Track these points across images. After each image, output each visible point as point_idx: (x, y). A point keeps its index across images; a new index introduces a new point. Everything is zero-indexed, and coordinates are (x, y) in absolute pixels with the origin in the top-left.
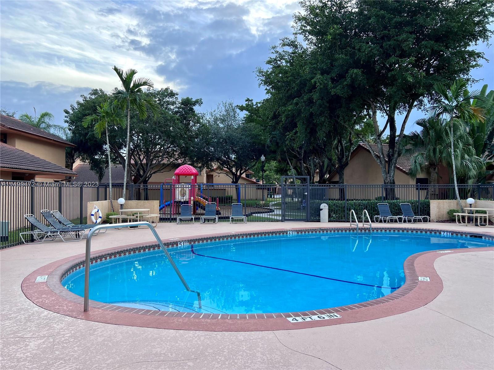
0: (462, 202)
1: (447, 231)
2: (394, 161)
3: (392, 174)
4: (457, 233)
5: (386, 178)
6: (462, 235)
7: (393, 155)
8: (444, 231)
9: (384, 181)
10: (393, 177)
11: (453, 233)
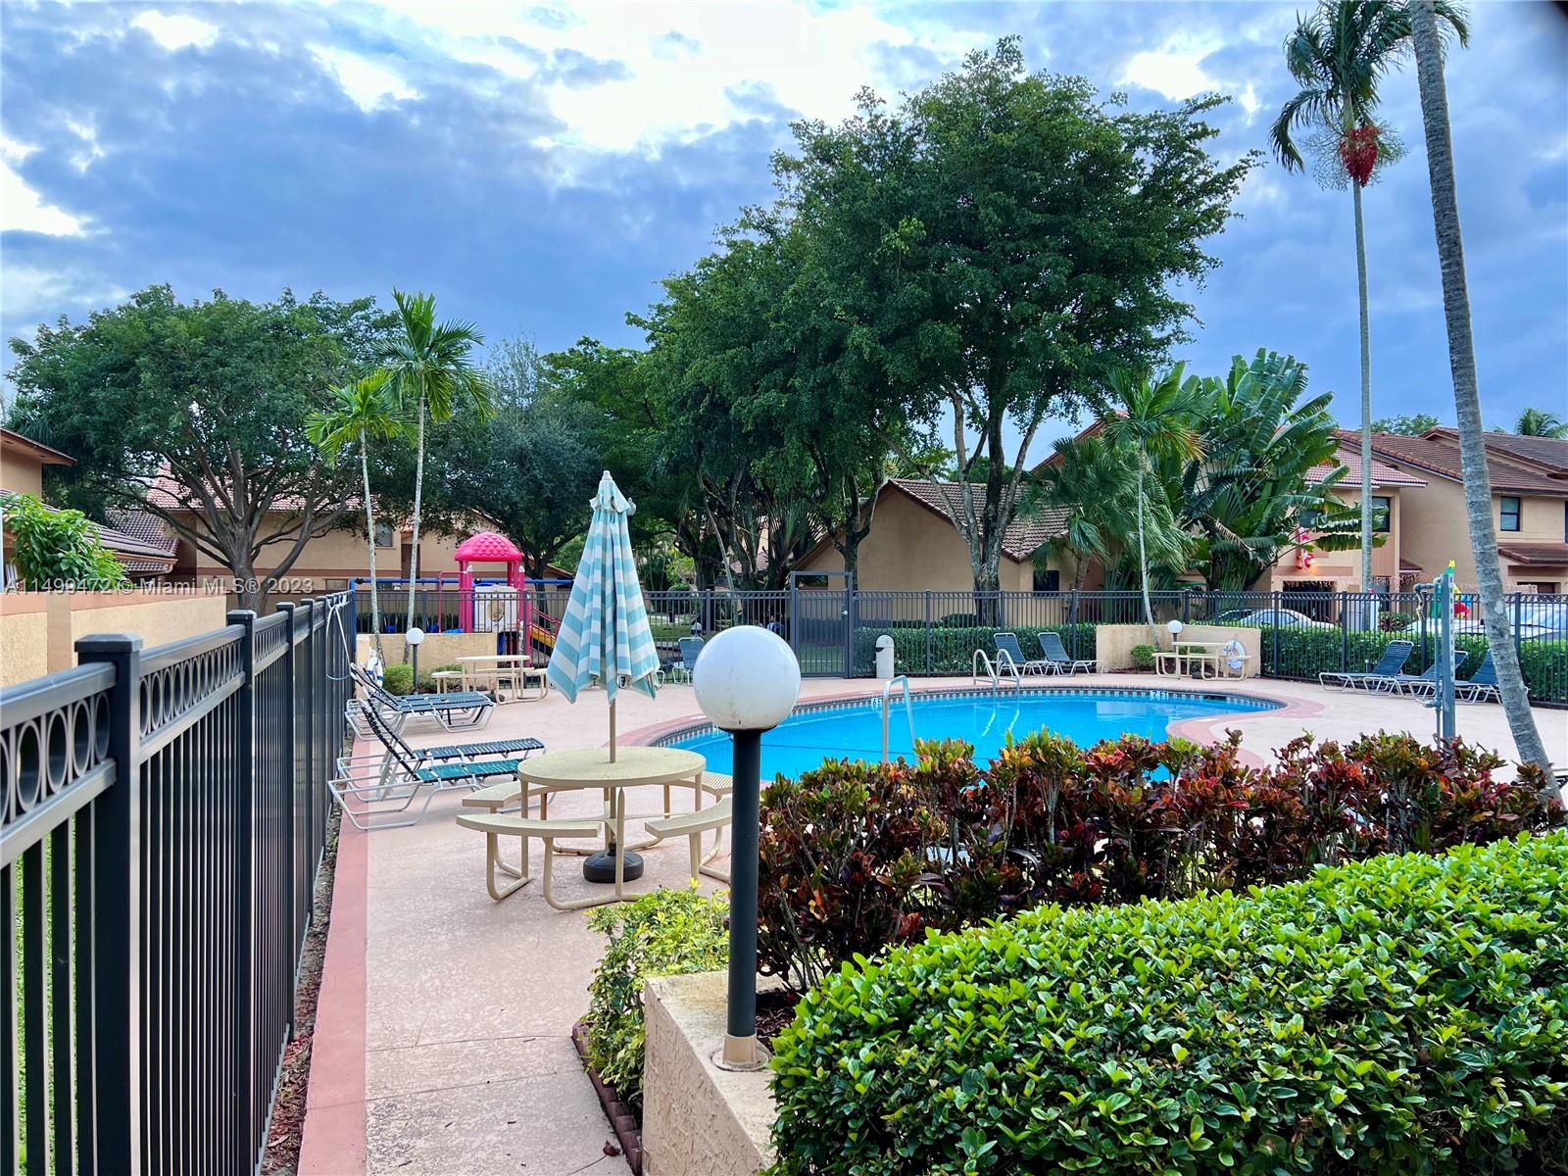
0: (1158, 628)
1: (1161, 690)
2: (998, 532)
3: (994, 562)
4: (1179, 692)
5: (981, 571)
6: (1188, 696)
7: (995, 518)
8: (1155, 690)
9: (976, 579)
10: (996, 570)
11: (1171, 692)
